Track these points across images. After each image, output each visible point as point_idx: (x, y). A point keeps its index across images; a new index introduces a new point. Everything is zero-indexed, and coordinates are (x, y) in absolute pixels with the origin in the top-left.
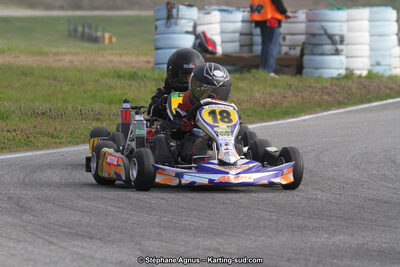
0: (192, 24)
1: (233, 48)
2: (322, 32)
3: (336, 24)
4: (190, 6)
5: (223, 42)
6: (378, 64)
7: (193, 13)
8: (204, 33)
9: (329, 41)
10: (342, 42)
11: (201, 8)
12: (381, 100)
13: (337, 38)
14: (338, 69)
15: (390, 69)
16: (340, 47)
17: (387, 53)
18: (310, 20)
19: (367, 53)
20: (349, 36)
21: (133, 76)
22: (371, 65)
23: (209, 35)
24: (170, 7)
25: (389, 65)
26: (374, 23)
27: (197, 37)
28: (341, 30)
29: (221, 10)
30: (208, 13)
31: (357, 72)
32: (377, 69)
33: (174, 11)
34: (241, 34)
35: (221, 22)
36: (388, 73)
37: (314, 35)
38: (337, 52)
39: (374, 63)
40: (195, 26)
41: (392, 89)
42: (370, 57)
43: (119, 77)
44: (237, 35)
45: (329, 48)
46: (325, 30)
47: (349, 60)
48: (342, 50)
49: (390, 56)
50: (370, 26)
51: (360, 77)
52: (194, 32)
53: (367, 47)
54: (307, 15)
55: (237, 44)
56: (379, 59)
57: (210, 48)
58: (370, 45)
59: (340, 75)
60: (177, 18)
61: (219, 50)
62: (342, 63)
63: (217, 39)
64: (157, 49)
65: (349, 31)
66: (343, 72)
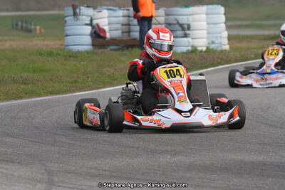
0: (89, 19)
1: (117, 34)
2: (175, 22)
3: (185, 17)
4: (88, 7)
5: (110, 30)
6: (213, 43)
7: (90, 11)
8: (98, 25)
9: (180, 28)
10: (189, 29)
11: (95, 8)
12: (214, 66)
13: (186, 26)
14: (187, 46)
15: (221, 46)
16: (188, 32)
17: (218, 35)
18: (167, 15)
19: (206, 35)
20: (193, 25)
21: (50, 54)
22: (209, 44)
23: (101, 26)
24: (74, 8)
25: (221, 43)
26: (210, 16)
27: (93, 27)
28: (188, 21)
29: (108, 9)
30: (100, 12)
31: (200, 49)
32: (212, 46)
33: (78, 10)
34: (122, 25)
35: (109, 17)
36: (219, 49)
37: (170, 24)
38: (186, 36)
39: (210, 42)
40: (91, 20)
41: (222, 59)
42: (207, 38)
43: (41, 54)
44: (120, 25)
45: (180, 33)
46: (177, 21)
47: (194, 40)
48: (189, 34)
49: (221, 37)
50: (207, 18)
51: (201, 51)
52: (91, 24)
53: (205, 32)
54: (165, 11)
55: (120, 31)
56: (214, 40)
57: (102, 35)
58: (207, 30)
59: (188, 50)
60: (80, 15)
61: (108, 35)
62: (189, 43)
63: (106, 28)
64: (67, 36)
65: (194, 21)
66: (190, 48)
